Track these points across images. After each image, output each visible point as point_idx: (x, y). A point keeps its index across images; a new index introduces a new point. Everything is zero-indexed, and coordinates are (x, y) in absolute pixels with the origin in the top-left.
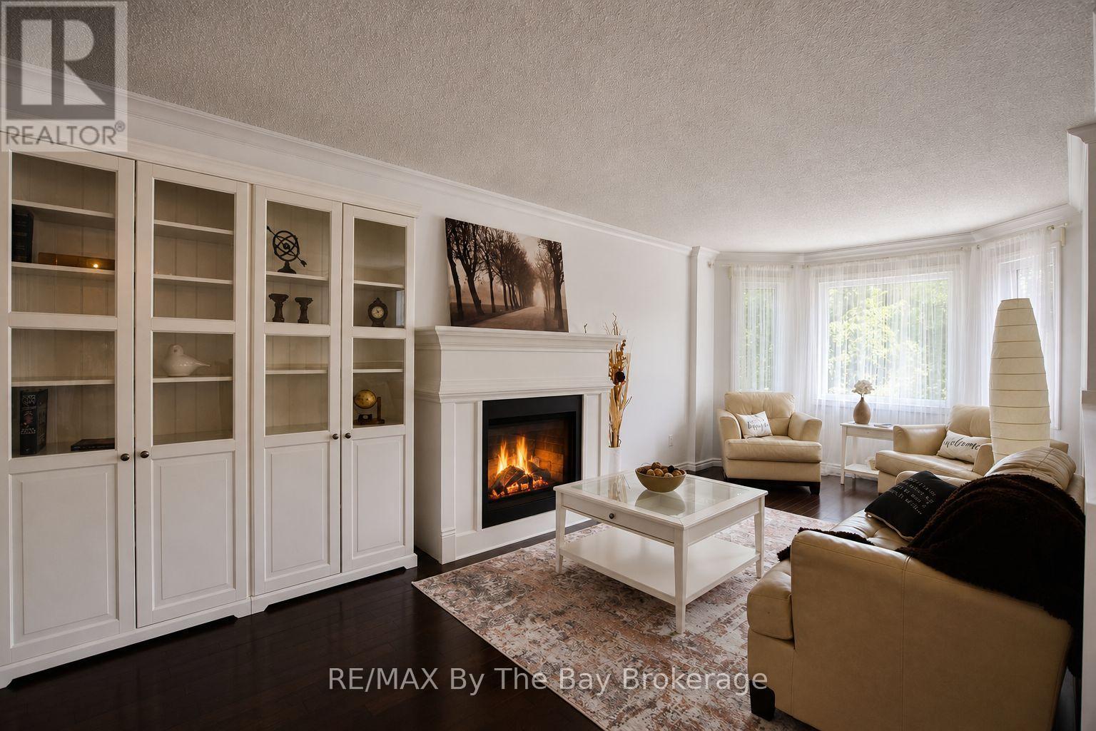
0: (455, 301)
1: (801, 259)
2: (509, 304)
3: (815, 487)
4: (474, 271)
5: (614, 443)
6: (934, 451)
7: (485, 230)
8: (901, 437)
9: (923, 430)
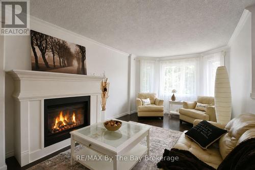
0: (35, 62)
1: (158, 59)
2: (62, 65)
3: (162, 118)
4: (45, 52)
5: (103, 109)
6: (194, 108)
7: (52, 38)
8: (185, 105)
9: (190, 102)
